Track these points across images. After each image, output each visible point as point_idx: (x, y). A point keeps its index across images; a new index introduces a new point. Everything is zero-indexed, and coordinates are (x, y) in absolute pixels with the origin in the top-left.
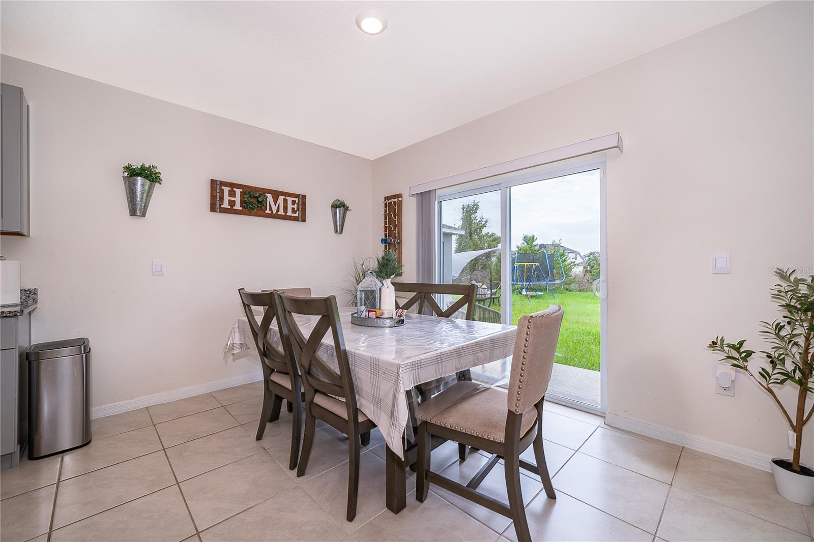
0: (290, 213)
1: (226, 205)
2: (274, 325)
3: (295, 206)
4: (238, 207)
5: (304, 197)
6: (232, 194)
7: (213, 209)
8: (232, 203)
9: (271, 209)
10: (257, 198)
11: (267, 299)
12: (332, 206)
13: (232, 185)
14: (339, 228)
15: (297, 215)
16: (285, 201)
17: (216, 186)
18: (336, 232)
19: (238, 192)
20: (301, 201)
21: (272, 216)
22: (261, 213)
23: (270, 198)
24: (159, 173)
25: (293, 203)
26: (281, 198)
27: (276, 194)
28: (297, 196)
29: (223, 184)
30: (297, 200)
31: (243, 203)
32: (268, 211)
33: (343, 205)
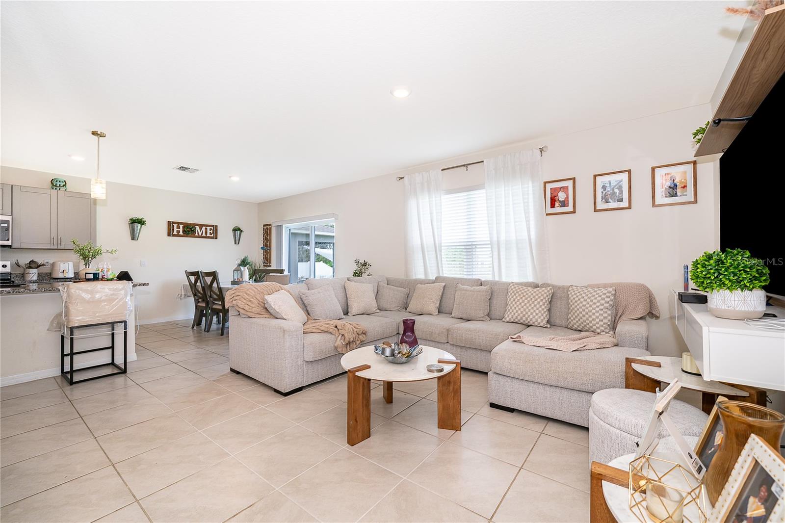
0: (208, 235)
1: (175, 233)
2: (199, 284)
3: (212, 231)
4: (181, 233)
5: (217, 226)
6: (178, 227)
7: (169, 235)
8: (178, 232)
9: (198, 233)
10: (191, 228)
11: (196, 274)
12: (233, 230)
13: (178, 223)
14: (237, 241)
15: (212, 236)
16: (206, 229)
17: (170, 224)
18: (235, 243)
19: (181, 226)
20: (215, 229)
21: (199, 237)
22: (193, 236)
23: (198, 228)
24: (145, 221)
25: (211, 229)
26: (204, 228)
27: (201, 226)
28: (213, 226)
29: (174, 223)
30: (212, 228)
31: (183, 231)
32: (197, 235)
33: (239, 229)
